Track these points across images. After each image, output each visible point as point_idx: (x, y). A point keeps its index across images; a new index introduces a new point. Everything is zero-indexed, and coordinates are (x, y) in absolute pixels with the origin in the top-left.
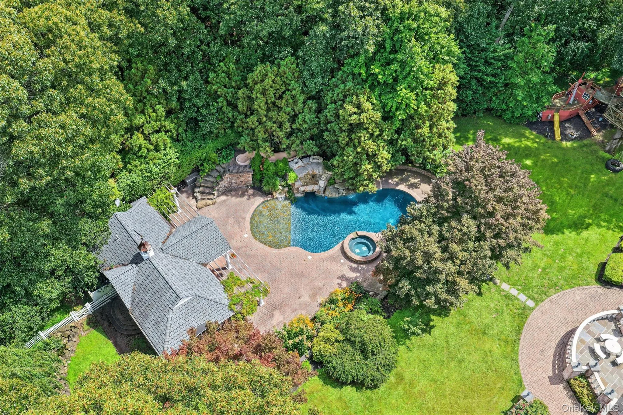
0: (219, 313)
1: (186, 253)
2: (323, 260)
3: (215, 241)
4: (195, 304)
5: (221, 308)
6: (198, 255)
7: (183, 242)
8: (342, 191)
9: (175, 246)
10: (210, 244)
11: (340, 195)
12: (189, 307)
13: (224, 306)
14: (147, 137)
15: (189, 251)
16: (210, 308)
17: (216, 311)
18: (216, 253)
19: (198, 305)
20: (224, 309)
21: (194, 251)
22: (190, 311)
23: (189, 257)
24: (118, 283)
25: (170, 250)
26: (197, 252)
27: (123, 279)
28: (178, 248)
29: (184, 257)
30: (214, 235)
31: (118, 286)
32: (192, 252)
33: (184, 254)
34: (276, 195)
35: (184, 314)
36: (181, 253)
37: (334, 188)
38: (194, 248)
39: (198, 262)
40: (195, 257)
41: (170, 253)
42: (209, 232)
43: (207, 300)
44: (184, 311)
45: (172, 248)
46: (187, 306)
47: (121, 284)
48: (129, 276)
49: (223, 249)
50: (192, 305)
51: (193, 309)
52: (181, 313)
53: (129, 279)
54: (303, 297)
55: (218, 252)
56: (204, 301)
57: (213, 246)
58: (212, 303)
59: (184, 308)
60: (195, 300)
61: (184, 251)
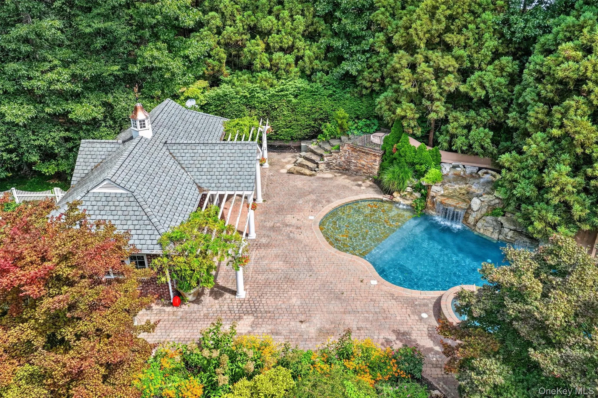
0: (141, 237)
1: (192, 162)
2: (392, 296)
3: (239, 169)
4: (122, 204)
5: (150, 232)
6: (202, 173)
7: (198, 148)
8: (507, 230)
9: (184, 147)
10: (229, 169)
11: (501, 237)
12: (111, 203)
13: (156, 233)
14: (268, 49)
15: (197, 162)
16: (136, 222)
17: (139, 232)
18: (228, 185)
19: (124, 208)
20: (153, 237)
21: (203, 166)
22: (107, 208)
23: (191, 169)
24: (86, 149)
25: (174, 148)
26: (205, 170)
27: (95, 149)
28: (186, 151)
29: (184, 166)
30: (244, 162)
31: (83, 153)
32: (198, 166)
33: (186, 162)
34: (397, 197)
35: (96, 208)
36: (185, 158)
37: (496, 221)
38: (206, 162)
39: (197, 181)
40: (198, 173)
41: (172, 151)
42: (240, 155)
43: (140, 209)
44: (100, 204)
45: (179, 147)
46: (109, 199)
47: (88, 153)
48: (105, 149)
49: (243, 185)
50: (117, 203)
51: (113, 208)
52: (94, 203)
53: (102, 153)
54: (308, 324)
55: (233, 185)
56: (135, 208)
57: (231, 173)
58: (145, 217)
59: (104, 199)
60: (126, 199)
61: (189, 158)
